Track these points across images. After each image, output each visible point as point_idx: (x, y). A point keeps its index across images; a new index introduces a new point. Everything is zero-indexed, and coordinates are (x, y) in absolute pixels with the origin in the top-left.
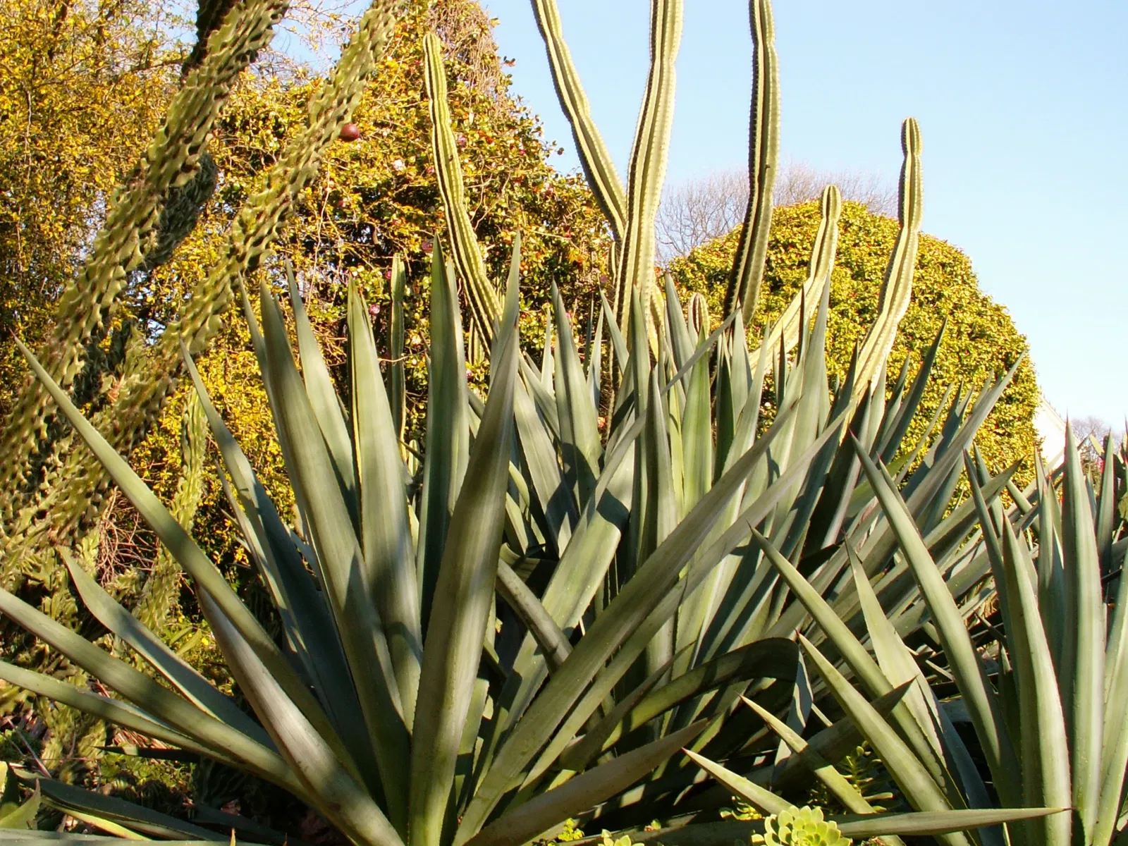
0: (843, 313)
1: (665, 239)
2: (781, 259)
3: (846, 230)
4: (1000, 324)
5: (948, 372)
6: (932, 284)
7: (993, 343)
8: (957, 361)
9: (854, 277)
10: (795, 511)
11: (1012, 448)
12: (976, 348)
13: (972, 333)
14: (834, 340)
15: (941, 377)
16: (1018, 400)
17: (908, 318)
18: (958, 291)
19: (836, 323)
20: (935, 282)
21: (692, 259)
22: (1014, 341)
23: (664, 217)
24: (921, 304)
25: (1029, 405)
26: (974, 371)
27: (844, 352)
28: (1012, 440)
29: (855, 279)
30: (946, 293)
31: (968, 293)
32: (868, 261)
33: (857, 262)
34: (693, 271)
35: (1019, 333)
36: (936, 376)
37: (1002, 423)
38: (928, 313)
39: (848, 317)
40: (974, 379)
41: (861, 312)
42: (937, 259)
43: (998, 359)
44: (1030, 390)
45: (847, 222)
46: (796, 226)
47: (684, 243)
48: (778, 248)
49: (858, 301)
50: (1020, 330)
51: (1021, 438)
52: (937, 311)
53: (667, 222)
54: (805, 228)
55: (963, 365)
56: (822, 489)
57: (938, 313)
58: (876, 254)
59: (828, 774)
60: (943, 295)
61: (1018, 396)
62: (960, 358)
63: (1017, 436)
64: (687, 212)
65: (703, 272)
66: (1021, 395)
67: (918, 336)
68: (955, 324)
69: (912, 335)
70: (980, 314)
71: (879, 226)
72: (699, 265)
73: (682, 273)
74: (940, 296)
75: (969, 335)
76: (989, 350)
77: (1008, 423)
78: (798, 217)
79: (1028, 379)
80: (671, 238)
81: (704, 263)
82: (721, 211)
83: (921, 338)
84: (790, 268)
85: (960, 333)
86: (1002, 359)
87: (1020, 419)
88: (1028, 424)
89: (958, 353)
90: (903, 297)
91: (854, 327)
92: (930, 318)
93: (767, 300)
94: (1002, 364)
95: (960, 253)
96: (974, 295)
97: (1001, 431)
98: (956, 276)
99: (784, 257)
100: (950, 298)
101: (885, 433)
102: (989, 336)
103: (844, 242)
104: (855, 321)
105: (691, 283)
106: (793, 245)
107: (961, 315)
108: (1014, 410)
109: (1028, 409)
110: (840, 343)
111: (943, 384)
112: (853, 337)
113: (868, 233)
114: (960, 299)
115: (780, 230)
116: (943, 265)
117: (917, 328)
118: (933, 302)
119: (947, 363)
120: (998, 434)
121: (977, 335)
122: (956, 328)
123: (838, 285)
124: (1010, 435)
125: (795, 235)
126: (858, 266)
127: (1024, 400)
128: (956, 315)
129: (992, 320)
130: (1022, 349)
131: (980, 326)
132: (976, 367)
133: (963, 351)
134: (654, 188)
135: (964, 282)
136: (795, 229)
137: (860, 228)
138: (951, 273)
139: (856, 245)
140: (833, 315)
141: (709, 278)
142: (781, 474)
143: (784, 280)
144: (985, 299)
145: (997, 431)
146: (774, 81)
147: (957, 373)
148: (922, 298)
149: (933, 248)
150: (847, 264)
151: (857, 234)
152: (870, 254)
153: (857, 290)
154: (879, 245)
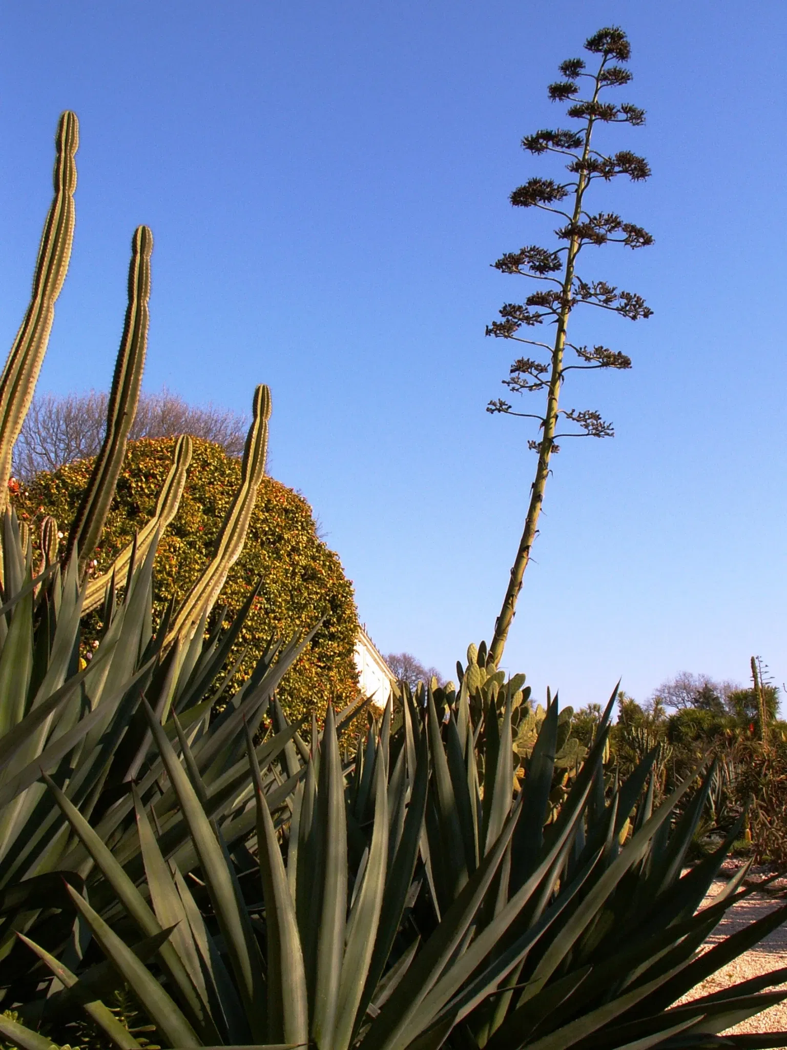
0: (192, 544)
1: (39, 449)
2: (141, 487)
3: (204, 469)
4: (330, 568)
5: (280, 607)
6: (275, 527)
7: (322, 585)
8: (289, 598)
9: (205, 512)
10: (101, 746)
11: (330, 680)
12: (307, 588)
13: (305, 574)
14: (180, 568)
15: (274, 611)
16: (340, 638)
17: (250, 555)
18: (298, 535)
19: (184, 552)
20: (278, 525)
21: (59, 476)
22: (341, 585)
23: (41, 429)
24: (262, 544)
25: (348, 643)
26: (303, 609)
27: (187, 580)
28: (332, 674)
29: (206, 514)
30: (286, 536)
31: (305, 538)
32: (220, 499)
33: (209, 498)
34: (58, 486)
35: (346, 579)
36: (269, 610)
37: (323, 657)
38: (268, 552)
39: (195, 548)
40: (303, 616)
41: (207, 545)
42: (282, 505)
43: (325, 599)
44: (351, 630)
45: (206, 461)
46: (160, 459)
47: (57, 456)
48: (140, 476)
49: (206, 535)
50: (348, 576)
51: (339, 672)
52: (277, 551)
53: (43, 434)
54: (167, 462)
55: (294, 602)
56: (127, 728)
57: (277, 554)
58: (228, 493)
59: (97, 1008)
60: (283, 538)
61: (339, 635)
62: (292, 596)
63: (335, 670)
64: (63, 427)
65: (67, 489)
66: (342, 633)
67: (256, 572)
68: (291, 565)
69: (252, 570)
70: (314, 558)
71: (234, 468)
72: (64, 482)
73: (47, 487)
74: (281, 538)
75: (302, 576)
76: (319, 591)
77: (329, 658)
78: (162, 451)
79: (351, 620)
80: (45, 449)
81: (69, 481)
82: (95, 431)
83: (259, 575)
84: (148, 496)
85: (294, 574)
86: (329, 601)
87: (339, 655)
88: (347, 660)
89: (290, 591)
90: (236, 545)
91: (200, 558)
92: (269, 557)
93: (123, 523)
94: (329, 605)
95: (303, 502)
96: (311, 541)
97: (322, 665)
98: (297, 522)
99: (144, 486)
100: (289, 541)
101: (199, 673)
102: (320, 578)
103: (201, 479)
104: (201, 553)
105: (54, 498)
106: (154, 476)
107: (297, 558)
108: (334, 646)
109: (348, 647)
110: (185, 571)
111: (275, 618)
112: (197, 567)
113: (223, 474)
114: (298, 543)
115: (143, 461)
116: (287, 511)
117: (256, 565)
118: (274, 543)
119: (280, 600)
120: (319, 666)
121: (310, 576)
122: (291, 568)
123: (189, 518)
124: (330, 669)
125: (157, 467)
126: (210, 503)
127: (344, 638)
128: (292, 556)
129: (324, 565)
130: (347, 593)
131: (313, 569)
132: (305, 605)
133: (295, 590)
134: (17, 417)
135: (303, 528)
136: (157, 462)
137: (216, 469)
138: (292, 519)
139: (211, 483)
140: (182, 545)
141: (72, 496)
142: (93, 710)
143: (141, 507)
144: (319, 546)
145: (319, 664)
146: (143, 336)
147: (288, 609)
148: (264, 539)
149: (279, 495)
150: (201, 500)
151: (213, 473)
152: (222, 494)
153: (207, 524)
154: (232, 486)
